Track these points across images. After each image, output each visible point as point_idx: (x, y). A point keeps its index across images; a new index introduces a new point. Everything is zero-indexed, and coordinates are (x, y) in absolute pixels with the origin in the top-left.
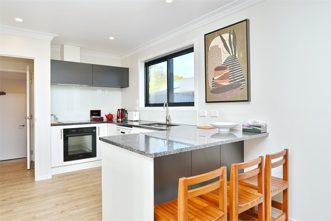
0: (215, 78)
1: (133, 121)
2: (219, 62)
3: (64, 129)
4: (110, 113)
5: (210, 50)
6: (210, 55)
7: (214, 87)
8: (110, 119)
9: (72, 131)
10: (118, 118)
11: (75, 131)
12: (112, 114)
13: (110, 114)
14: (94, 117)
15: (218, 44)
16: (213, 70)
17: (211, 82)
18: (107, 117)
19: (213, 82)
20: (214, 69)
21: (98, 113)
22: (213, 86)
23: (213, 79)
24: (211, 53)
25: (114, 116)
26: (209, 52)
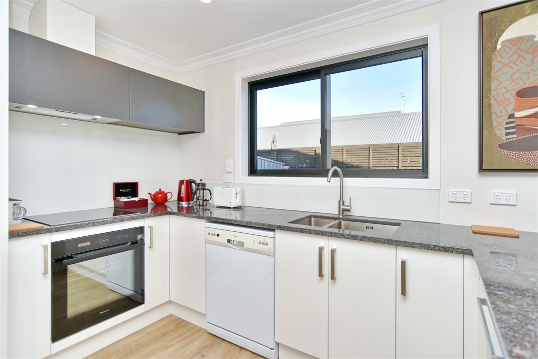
0: (517, 115)
1: (230, 208)
2: (534, 75)
3: (53, 244)
4: (160, 190)
5: (499, 46)
6: (499, 58)
7: (515, 136)
8: (160, 203)
9: (80, 245)
10: (180, 199)
11: (88, 244)
12: (166, 192)
13: (160, 192)
14: (124, 199)
15: (533, 34)
16: (511, 96)
17: (500, 124)
18: (154, 198)
19: (507, 123)
20: (514, 93)
21: (131, 188)
22: (507, 134)
23: (512, 116)
24: (504, 54)
25: (169, 196)
26: (496, 52)
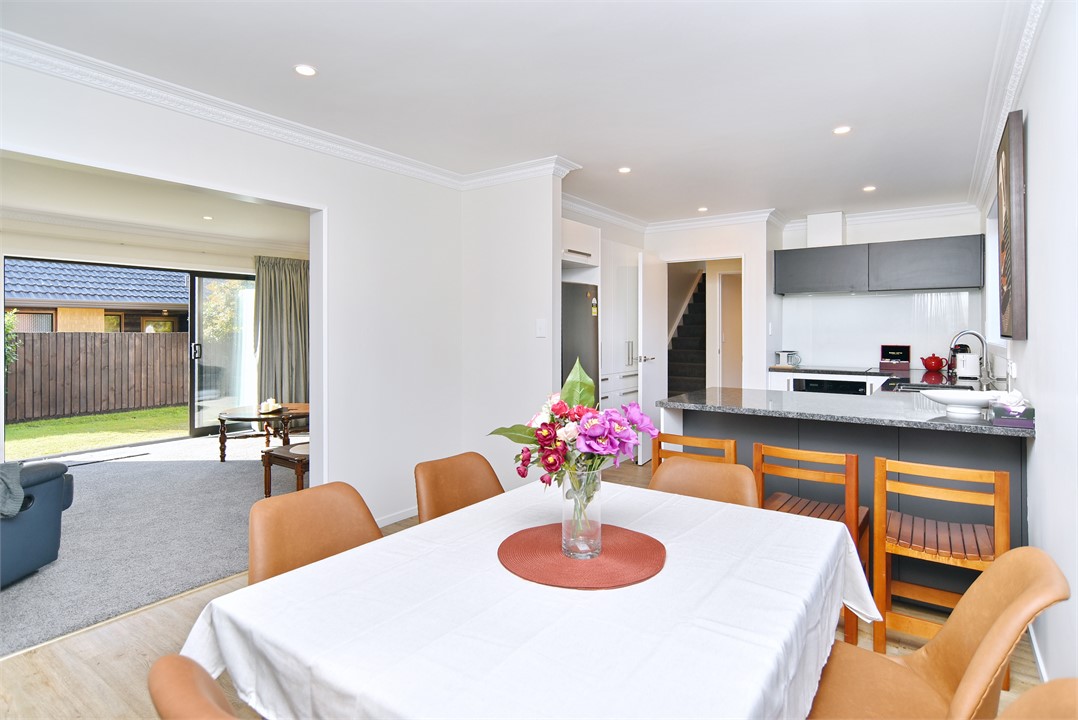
3: (795, 380)
4: (934, 355)
12: (941, 358)
13: (934, 358)
18: (926, 362)
21: (904, 352)
